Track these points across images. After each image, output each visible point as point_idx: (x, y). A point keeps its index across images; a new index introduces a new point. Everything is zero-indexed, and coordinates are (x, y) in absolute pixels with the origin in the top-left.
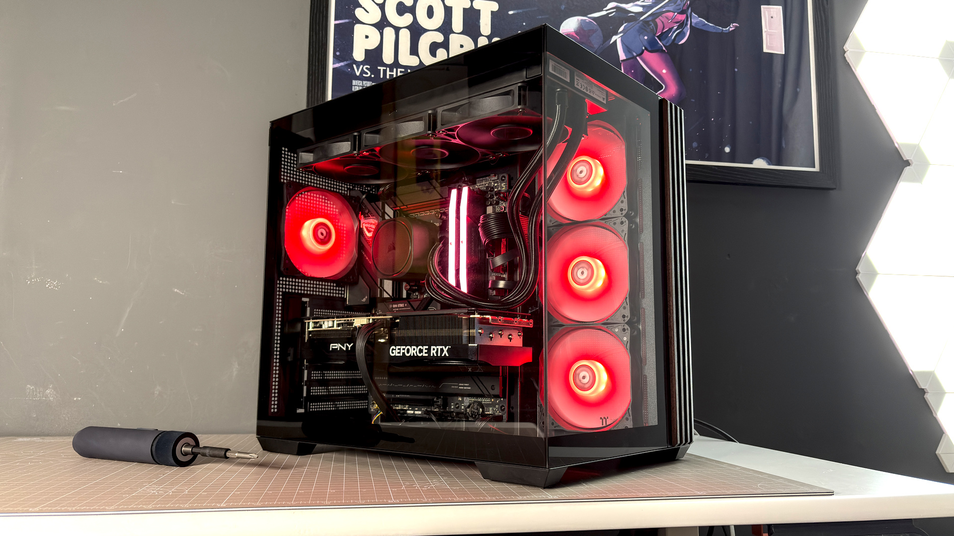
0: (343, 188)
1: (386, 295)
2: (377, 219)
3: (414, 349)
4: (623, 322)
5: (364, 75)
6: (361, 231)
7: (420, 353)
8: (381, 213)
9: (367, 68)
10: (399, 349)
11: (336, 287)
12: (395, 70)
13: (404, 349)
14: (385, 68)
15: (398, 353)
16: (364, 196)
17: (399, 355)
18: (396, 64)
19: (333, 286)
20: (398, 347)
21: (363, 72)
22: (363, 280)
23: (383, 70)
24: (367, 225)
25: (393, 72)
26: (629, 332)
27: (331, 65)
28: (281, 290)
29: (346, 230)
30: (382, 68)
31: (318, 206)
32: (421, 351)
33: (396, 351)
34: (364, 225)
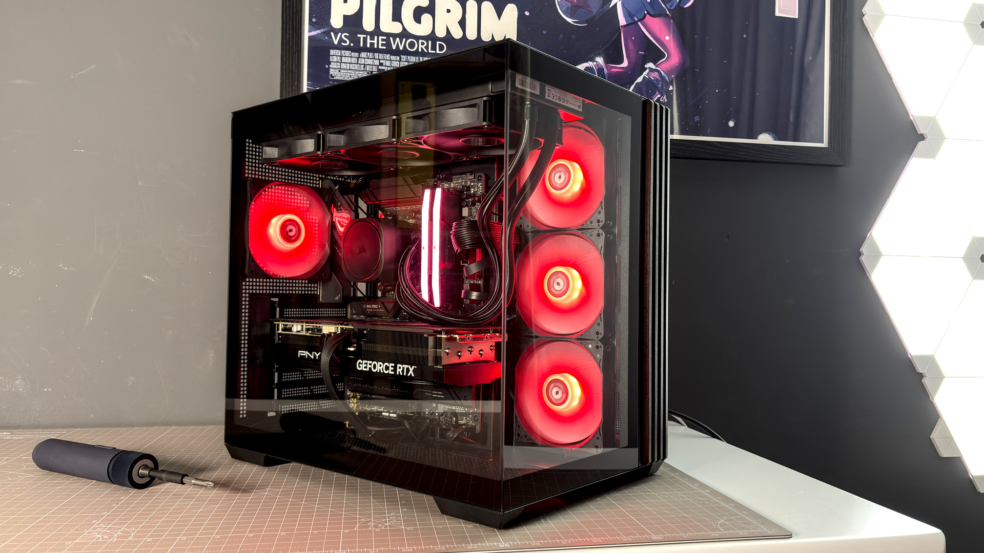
0: (315, 178)
1: (359, 294)
2: (350, 213)
3: (380, 366)
4: (597, 339)
5: (343, 44)
6: (333, 226)
7: (386, 370)
8: (353, 207)
9: (345, 36)
10: (365, 363)
11: (308, 283)
12: (376, 37)
13: (370, 364)
14: (365, 36)
15: (366, 367)
16: (337, 187)
17: (365, 369)
18: (377, 32)
19: (305, 283)
20: (364, 361)
21: (341, 40)
22: (336, 277)
23: (363, 37)
24: (340, 219)
25: (374, 40)
26: (602, 349)
27: (307, 34)
28: (247, 291)
29: (318, 223)
30: (362, 36)
31: (286, 199)
32: (387, 368)
33: (363, 365)
34: (337, 218)
